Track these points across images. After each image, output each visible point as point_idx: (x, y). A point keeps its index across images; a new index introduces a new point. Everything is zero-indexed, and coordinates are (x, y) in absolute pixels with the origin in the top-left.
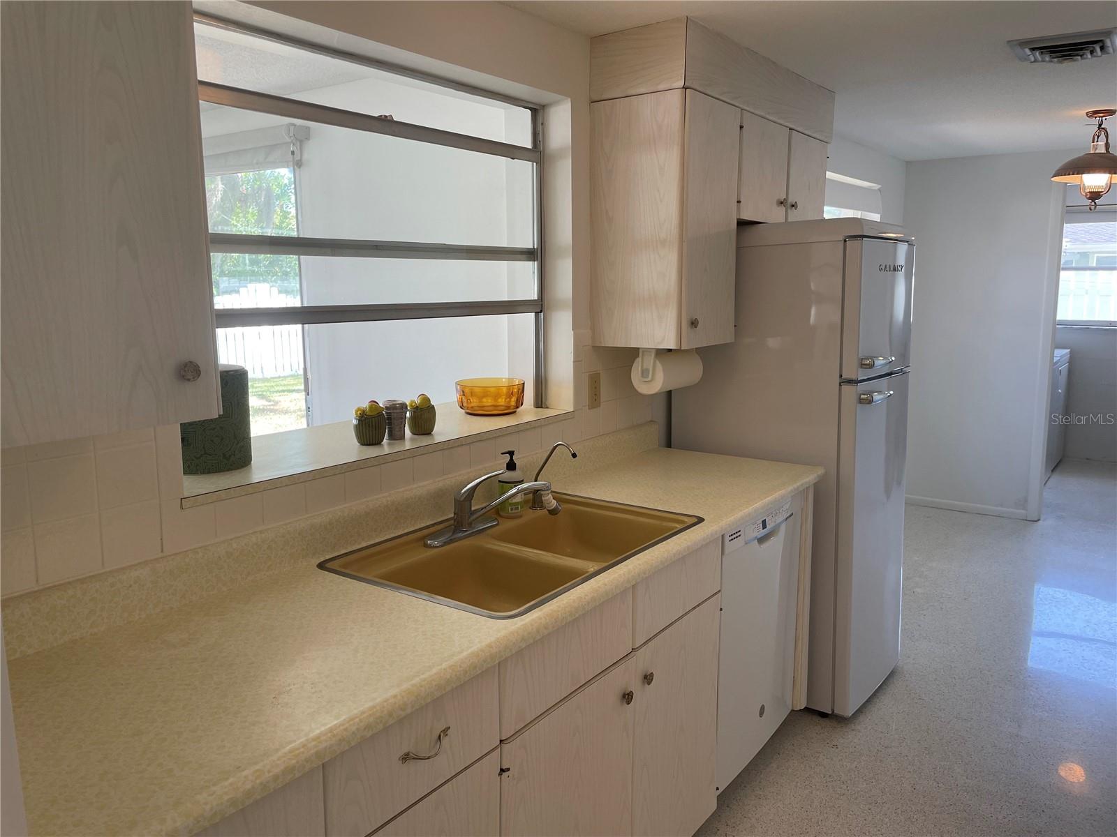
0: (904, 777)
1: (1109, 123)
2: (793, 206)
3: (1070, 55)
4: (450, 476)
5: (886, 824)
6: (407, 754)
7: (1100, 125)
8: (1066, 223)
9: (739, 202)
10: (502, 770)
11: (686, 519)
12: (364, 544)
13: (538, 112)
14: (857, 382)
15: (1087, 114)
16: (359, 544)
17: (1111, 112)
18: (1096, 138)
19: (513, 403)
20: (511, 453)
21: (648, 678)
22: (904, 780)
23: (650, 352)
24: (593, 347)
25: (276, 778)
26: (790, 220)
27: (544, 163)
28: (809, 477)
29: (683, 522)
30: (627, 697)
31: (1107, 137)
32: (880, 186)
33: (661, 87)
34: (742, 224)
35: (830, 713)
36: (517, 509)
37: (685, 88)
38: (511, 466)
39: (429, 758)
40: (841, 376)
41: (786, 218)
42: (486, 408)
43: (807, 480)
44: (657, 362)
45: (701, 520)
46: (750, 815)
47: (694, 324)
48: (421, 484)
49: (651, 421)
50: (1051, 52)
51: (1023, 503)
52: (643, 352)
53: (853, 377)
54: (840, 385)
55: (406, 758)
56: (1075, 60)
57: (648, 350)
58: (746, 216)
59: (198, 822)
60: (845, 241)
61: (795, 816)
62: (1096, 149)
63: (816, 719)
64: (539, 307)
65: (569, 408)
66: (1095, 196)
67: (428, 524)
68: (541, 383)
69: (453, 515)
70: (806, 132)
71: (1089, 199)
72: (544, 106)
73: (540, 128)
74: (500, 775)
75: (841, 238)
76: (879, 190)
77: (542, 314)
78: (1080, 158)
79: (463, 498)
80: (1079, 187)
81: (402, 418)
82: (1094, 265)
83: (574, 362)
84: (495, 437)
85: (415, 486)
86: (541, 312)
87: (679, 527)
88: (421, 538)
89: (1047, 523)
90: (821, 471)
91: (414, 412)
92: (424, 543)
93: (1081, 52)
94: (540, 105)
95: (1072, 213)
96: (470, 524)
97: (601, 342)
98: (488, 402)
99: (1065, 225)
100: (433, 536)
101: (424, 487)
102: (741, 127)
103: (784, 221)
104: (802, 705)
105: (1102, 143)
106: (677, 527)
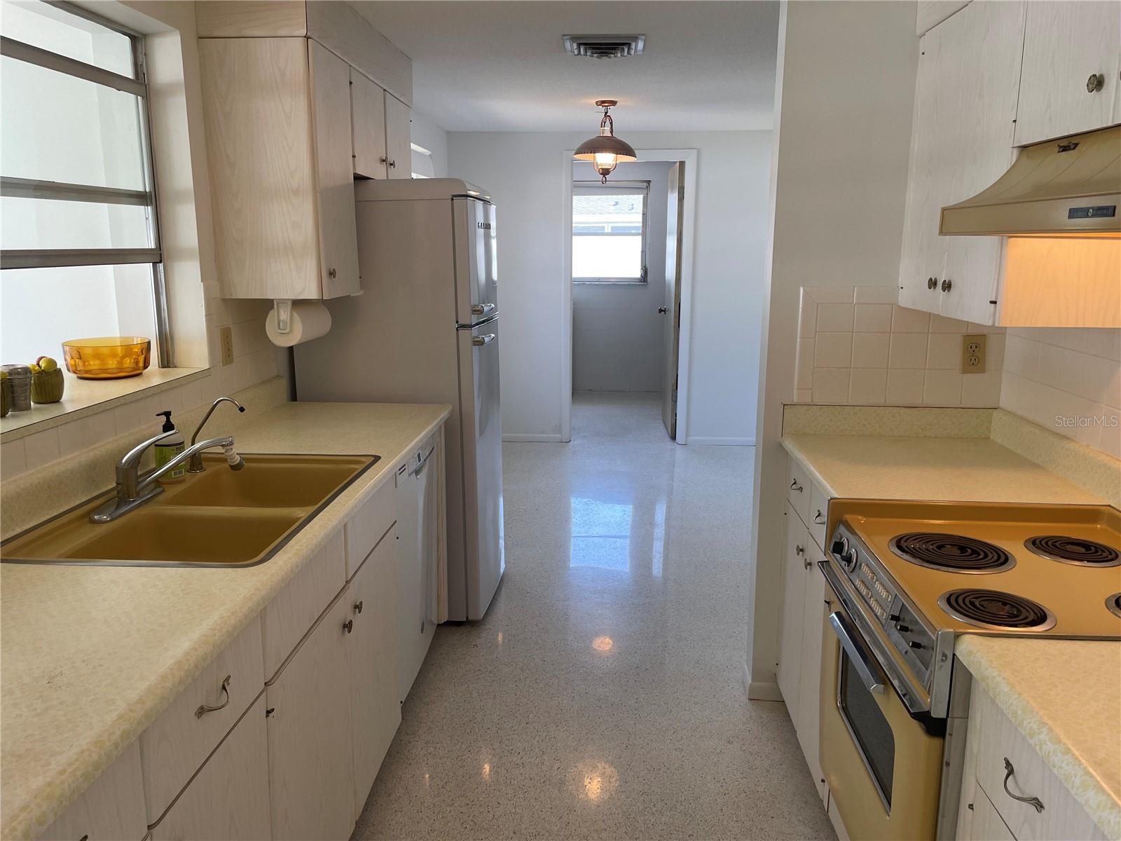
0: (534, 655)
1: (612, 111)
2: (391, 164)
3: (606, 53)
4: (98, 445)
5: (532, 693)
6: (202, 708)
7: (606, 113)
8: (575, 195)
9: (354, 157)
10: (268, 712)
11: (363, 459)
12: (18, 531)
13: (138, 40)
14: (471, 326)
15: (597, 103)
16: (13, 530)
17: (613, 103)
18: (603, 124)
19: (141, 364)
20: (168, 414)
21: (358, 607)
22: (535, 657)
23: (286, 303)
24: (222, 299)
25: (116, 745)
26: (390, 178)
27: (150, 97)
28: (444, 414)
29: (363, 462)
30: (348, 626)
31: (611, 123)
32: (430, 153)
33: (281, 33)
34: (359, 178)
35: (465, 620)
36: (181, 472)
37: (307, 38)
38: (168, 427)
39: (223, 707)
40: (457, 322)
41: (387, 176)
42: (109, 371)
43: (442, 416)
44: (295, 315)
45: (377, 458)
46: (424, 720)
47: (332, 274)
48: (68, 457)
49: (278, 376)
50: (594, 49)
51: (558, 429)
52: (278, 304)
53: (468, 323)
54: (457, 330)
55: (201, 712)
56: (609, 57)
57: (282, 302)
58: (361, 171)
59: (61, 802)
60: (452, 199)
61: (461, 709)
62: (603, 133)
63: (454, 629)
64: (157, 256)
65: (204, 365)
66: (605, 172)
67: (83, 500)
68: (166, 339)
69: (114, 485)
70: (395, 95)
71: (602, 174)
72: (145, 35)
73: (141, 58)
74: (267, 716)
75: (450, 197)
76: (430, 155)
77: (161, 265)
78: (592, 140)
79: (126, 466)
80: (593, 164)
81: (26, 385)
82: (610, 231)
83: (206, 316)
84: (137, 400)
85: (62, 459)
86: (161, 262)
87: (359, 467)
88: (86, 515)
89: (576, 442)
90: (450, 408)
91: (38, 377)
92: (90, 518)
93: (613, 51)
94: (142, 34)
95: (582, 187)
96: (138, 494)
97: (231, 295)
98: (112, 364)
99: (574, 197)
100: (97, 510)
101: (72, 459)
102: (351, 83)
103: (386, 178)
104: (445, 619)
105: (607, 128)
106: (357, 469)
